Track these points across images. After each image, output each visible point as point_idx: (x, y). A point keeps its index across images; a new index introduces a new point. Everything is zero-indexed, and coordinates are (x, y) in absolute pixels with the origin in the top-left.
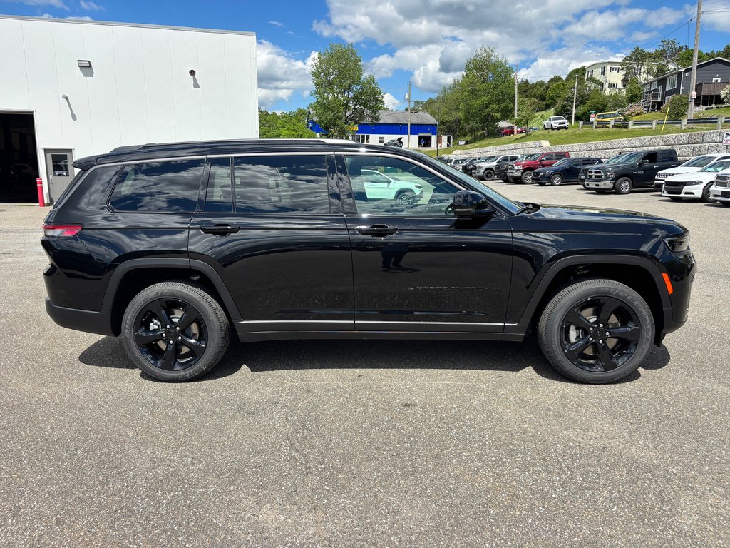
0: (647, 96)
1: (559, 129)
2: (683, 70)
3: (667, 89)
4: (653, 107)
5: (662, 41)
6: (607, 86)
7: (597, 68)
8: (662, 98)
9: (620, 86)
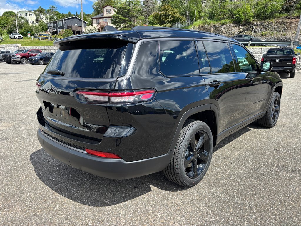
0: (50, 28)
1: (18, 39)
2: (64, 19)
3: (58, 26)
4: (54, 33)
5: (50, 6)
6: (29, 22)
7: (23, 13)
8: (57, 30)
9: (35, 22)
